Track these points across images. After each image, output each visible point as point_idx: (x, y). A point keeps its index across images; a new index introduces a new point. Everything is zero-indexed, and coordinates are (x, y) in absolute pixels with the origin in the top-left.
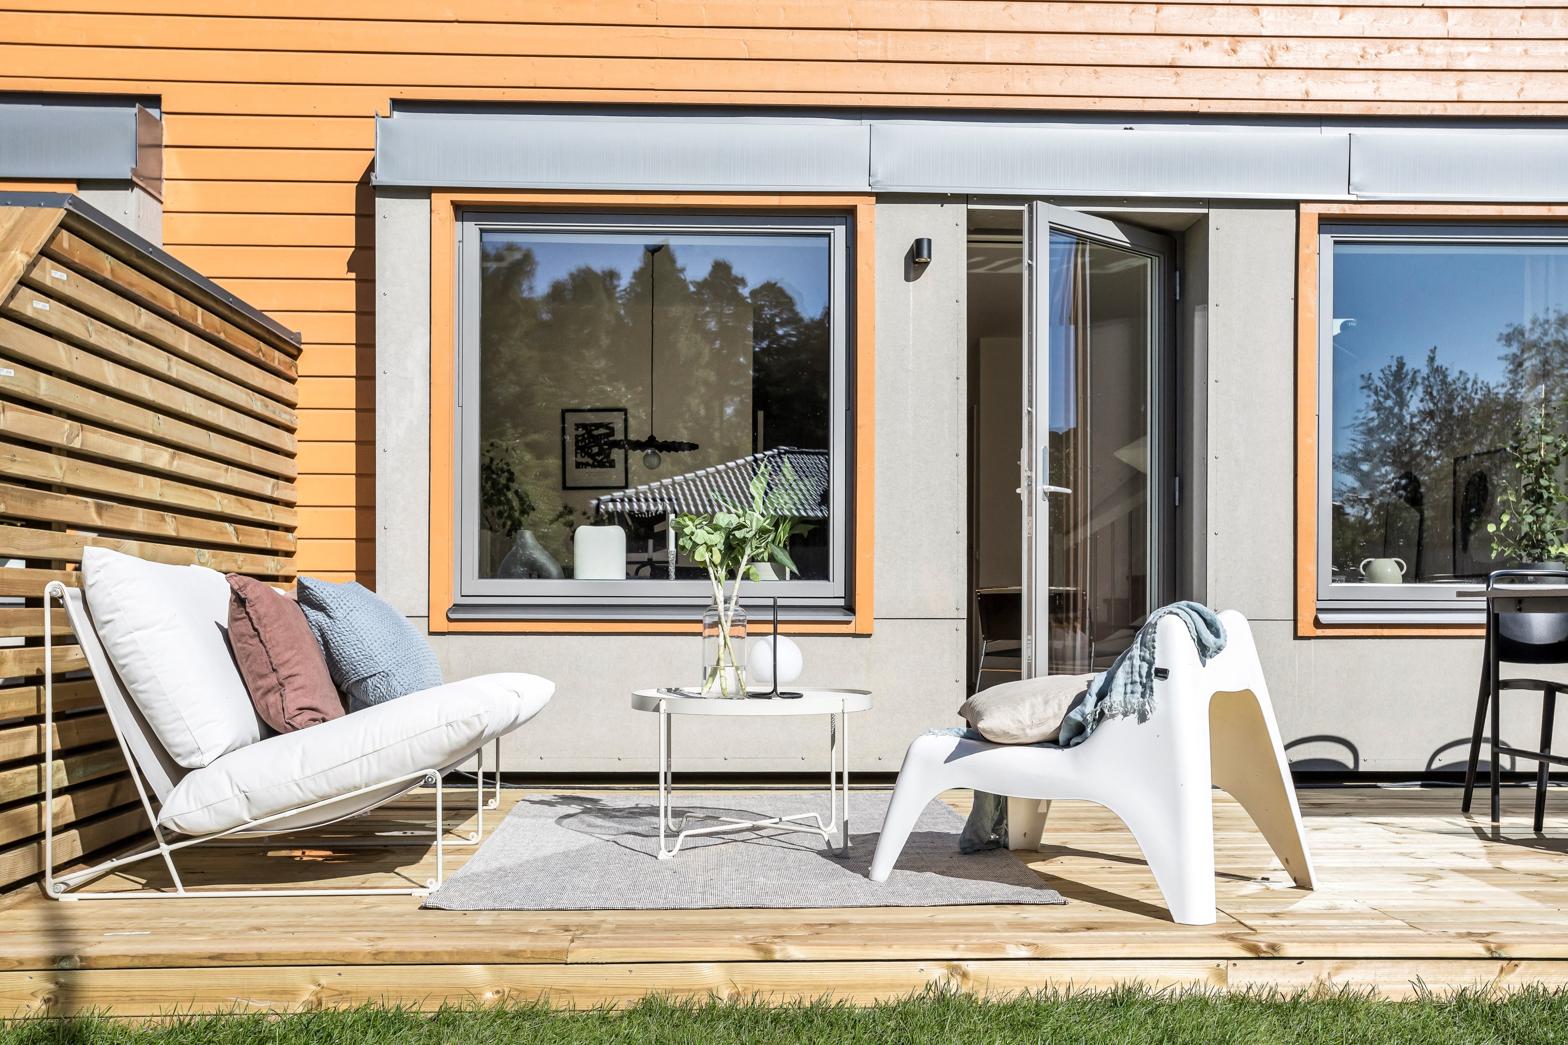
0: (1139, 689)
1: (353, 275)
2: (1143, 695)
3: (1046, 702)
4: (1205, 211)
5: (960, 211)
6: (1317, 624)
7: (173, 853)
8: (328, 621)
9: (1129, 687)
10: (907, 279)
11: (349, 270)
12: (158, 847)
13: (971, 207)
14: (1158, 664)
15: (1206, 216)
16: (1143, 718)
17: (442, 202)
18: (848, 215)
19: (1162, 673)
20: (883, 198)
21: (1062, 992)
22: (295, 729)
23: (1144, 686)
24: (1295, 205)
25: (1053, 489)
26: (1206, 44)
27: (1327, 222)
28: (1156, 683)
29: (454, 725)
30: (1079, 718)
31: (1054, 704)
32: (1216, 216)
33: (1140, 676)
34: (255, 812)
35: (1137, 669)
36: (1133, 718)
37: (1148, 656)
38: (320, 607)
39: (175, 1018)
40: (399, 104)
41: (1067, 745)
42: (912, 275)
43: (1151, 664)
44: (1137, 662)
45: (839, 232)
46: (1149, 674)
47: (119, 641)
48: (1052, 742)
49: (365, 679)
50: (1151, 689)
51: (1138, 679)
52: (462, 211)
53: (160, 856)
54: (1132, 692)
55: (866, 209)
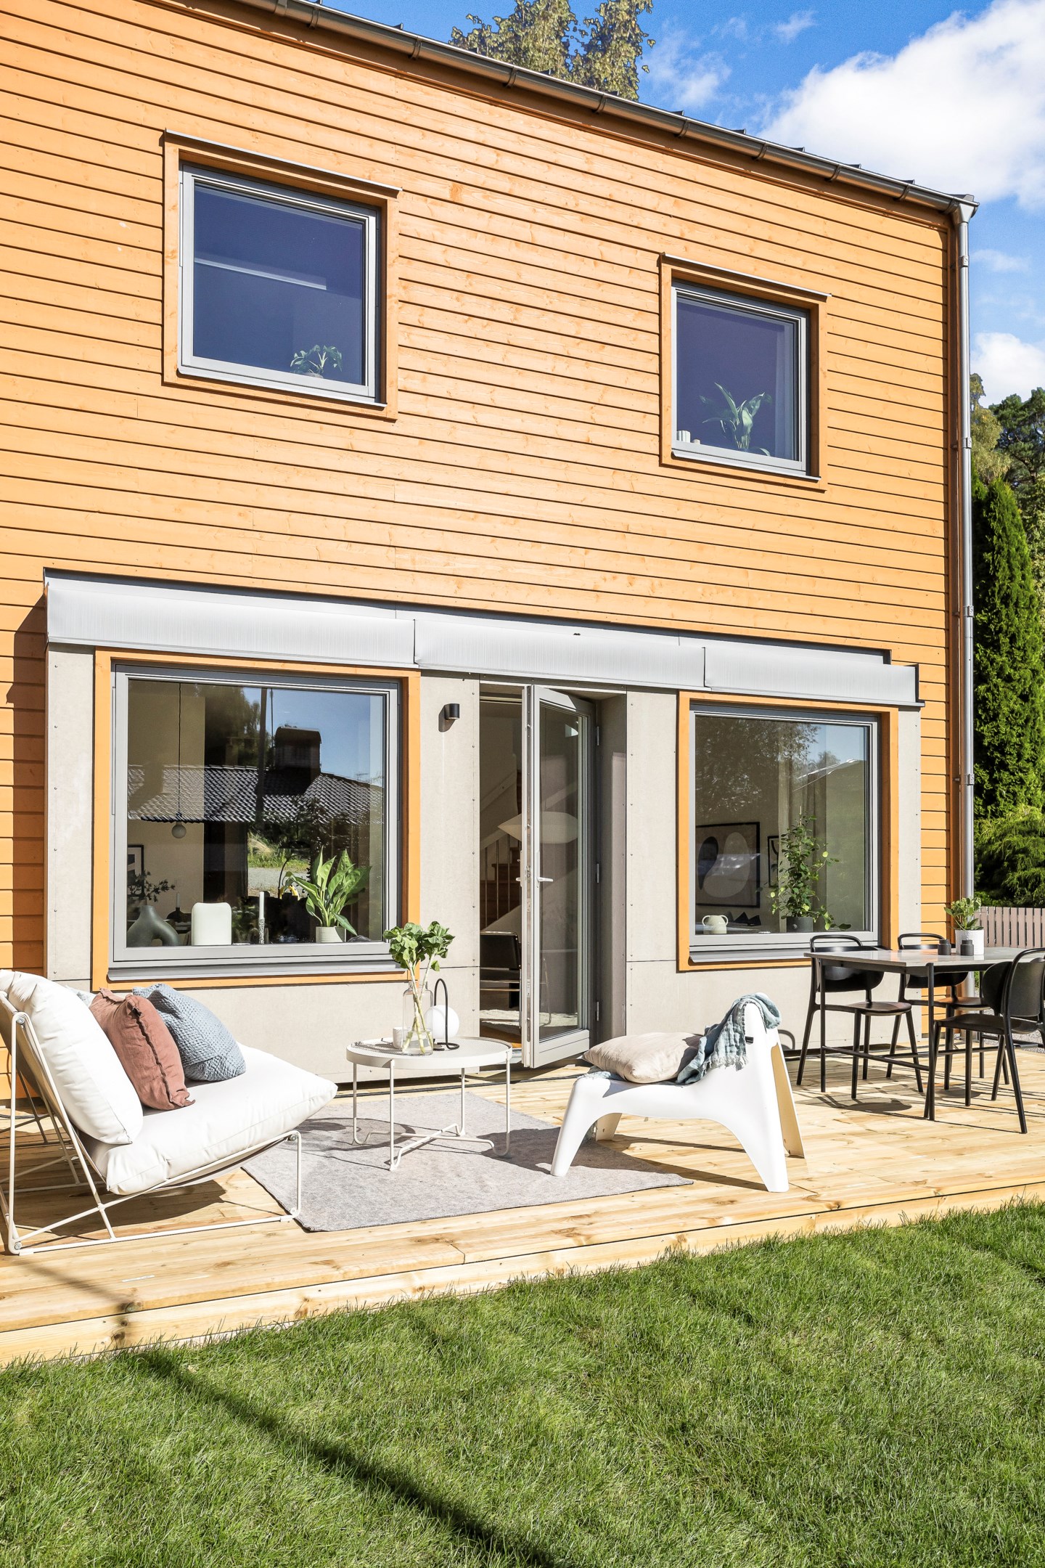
0: (735, 1049)
1: (12, 705)
2: (738, 1053)
3: (668, 1056)
4: (624, 692)
5: (475, 685)
6: (691, 962)
7: (107, 1210)
8: (176, 1021)
9: (728, 1049)
10: (441, 730)
11: (9, 701)
12: (97, 1206)
13: (482, 682)
14: (747, 1035)
15: (625, 696)
16: (739, 1067)
17: (104, 658)
18: (402, 684)
19: (750, 1040)
20: (426, 673)
21: (735, 1242)
22: (177, 1107)
23: (738, 1048)
24: (676, 692)
25: (544, 879)
26: (614, 578)
27: (694, 704)
28: (747, 1046)
29: (315, 1100)
30: (696, 1067)
31: (673, 1057)
32: (632, 697)
33: (735, 1041)
34: (172, 1174)
35: (732, 1037)
36: (733, 1067)
37: (739, 1029)
38: (172, 1012)
39: (208, 1337)
40: (50, 572)
41: (683, 1083)
42: (444, 727)
43: (741, 1035)
44: (732, 1033)
45: (393, 694)
46: (741, 1040)
47: (60, 1053)
48: (673, 1081)
49: (203, 1062)
50: (744, 1050)
51: (734, 1044)
52: (117, 665)
53: (98, 1213)
54: (731, 1052)
55: (415, 680)
